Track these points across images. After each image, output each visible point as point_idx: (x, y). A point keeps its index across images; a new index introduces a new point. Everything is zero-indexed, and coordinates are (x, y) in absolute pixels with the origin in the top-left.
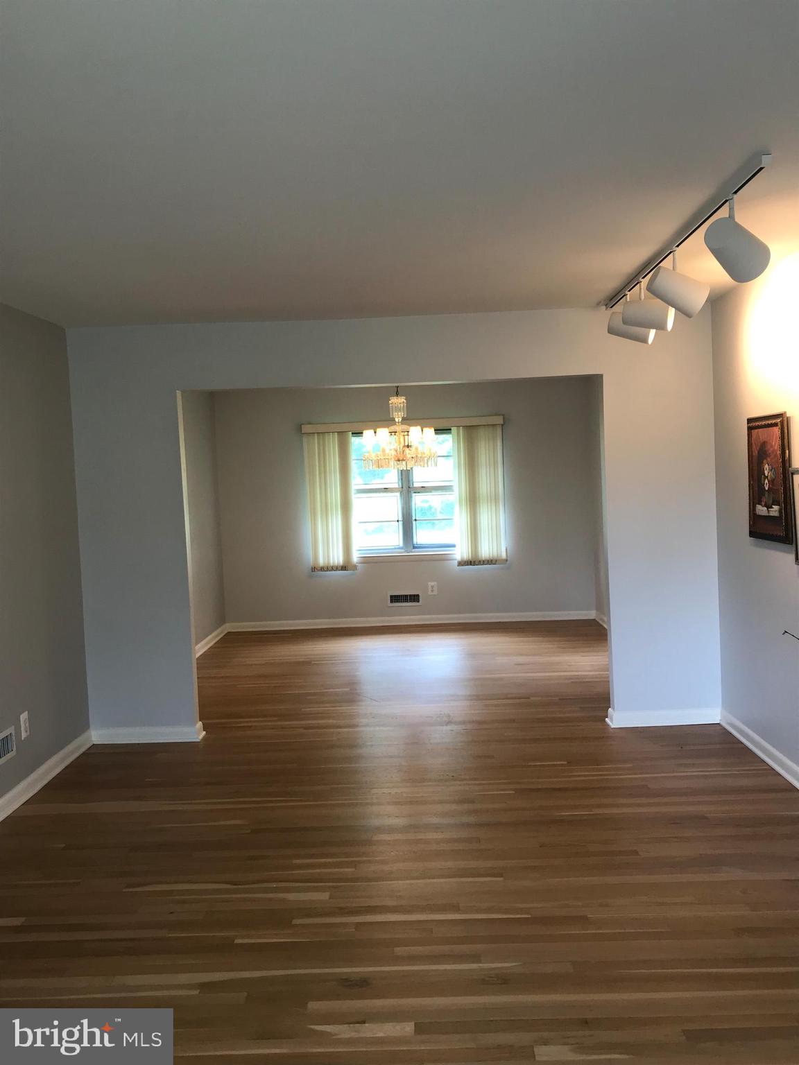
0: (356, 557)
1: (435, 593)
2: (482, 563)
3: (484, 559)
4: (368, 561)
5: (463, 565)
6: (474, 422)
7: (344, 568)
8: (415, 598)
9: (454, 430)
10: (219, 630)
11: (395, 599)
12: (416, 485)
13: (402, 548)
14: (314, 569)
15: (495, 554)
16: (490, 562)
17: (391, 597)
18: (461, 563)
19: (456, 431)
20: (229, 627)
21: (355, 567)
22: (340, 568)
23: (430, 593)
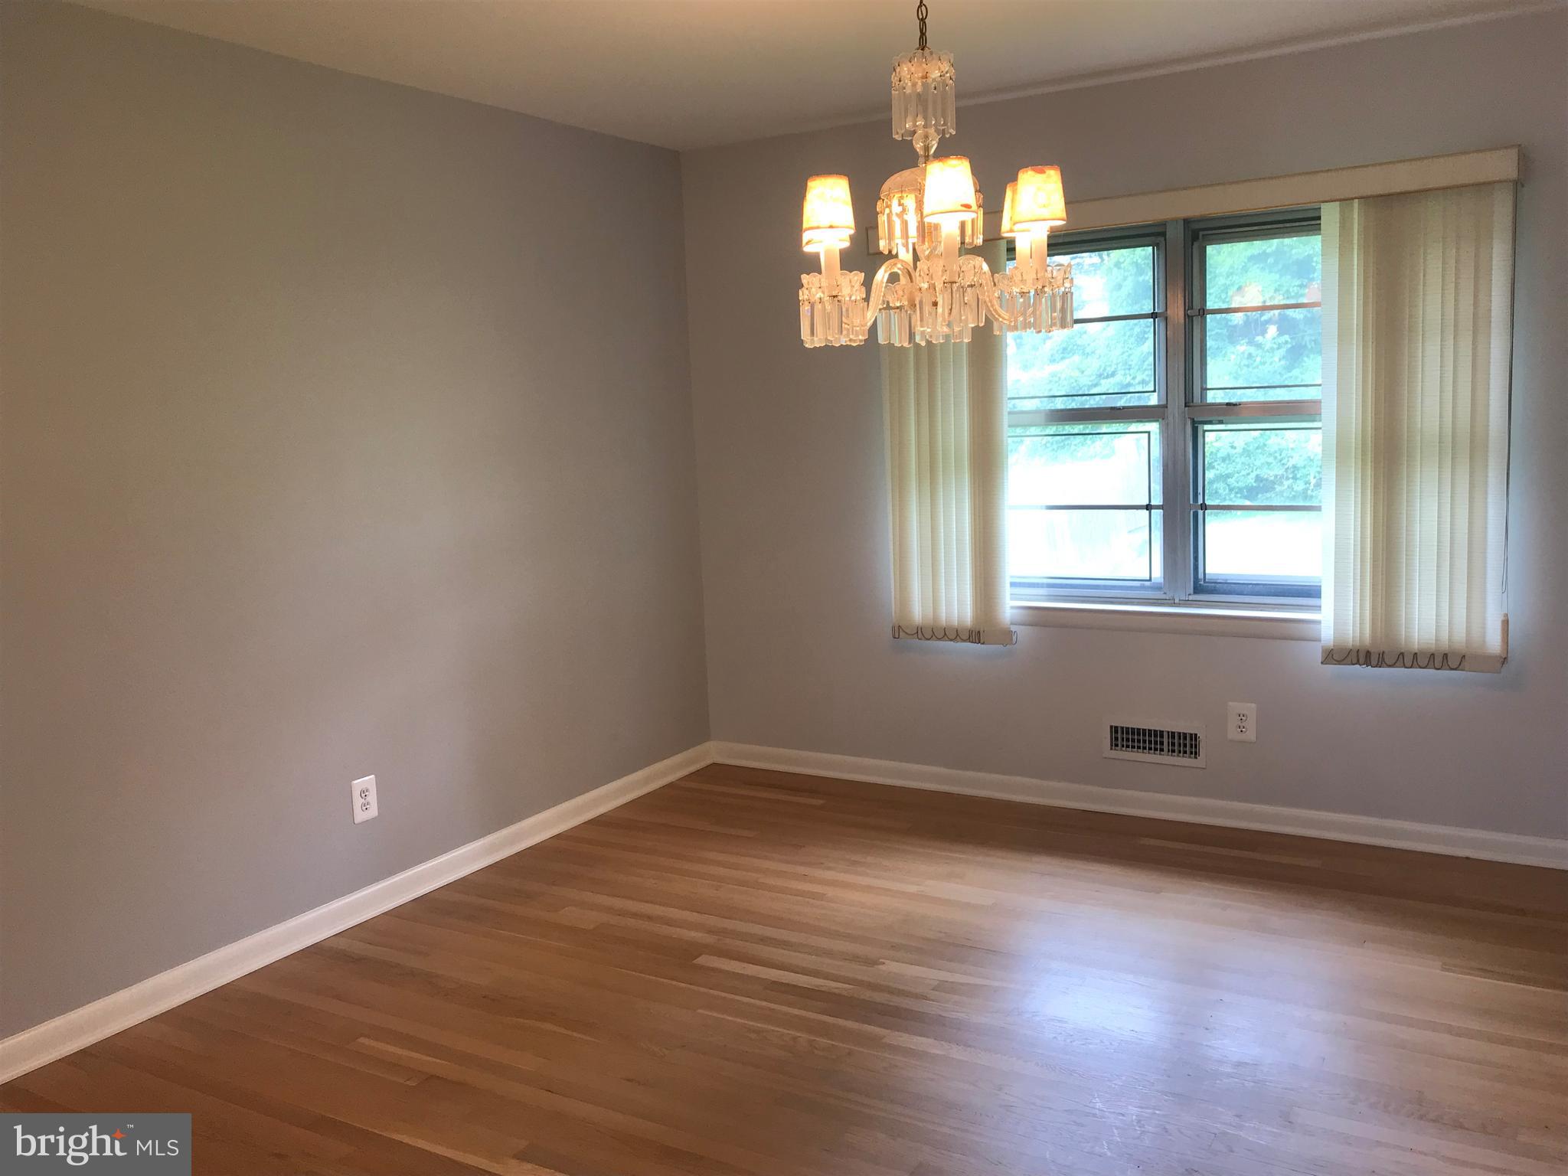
0: (1010, 605)
1: (1251, 735)
2: (1408, 661)
3: (1415, 646)
4: (1042, 619)
5: (1339, 662)
6: (1402, 179)
7: (975, 636)
8: (1186, 744)
9: (1330, 214)
10: (690, 753)
11: (1126, 738)
12: (1212, 397)
13: (1157, 588)
14: (898, 631)
15: (1460, 636)
16: (1439, 659)
17: (1114, 730)
18: (1337, 655)
19: (1337, 216)
20: (713, 752)
21: (1005, 636)
22: (965, 637)
23: (1233, 734)
